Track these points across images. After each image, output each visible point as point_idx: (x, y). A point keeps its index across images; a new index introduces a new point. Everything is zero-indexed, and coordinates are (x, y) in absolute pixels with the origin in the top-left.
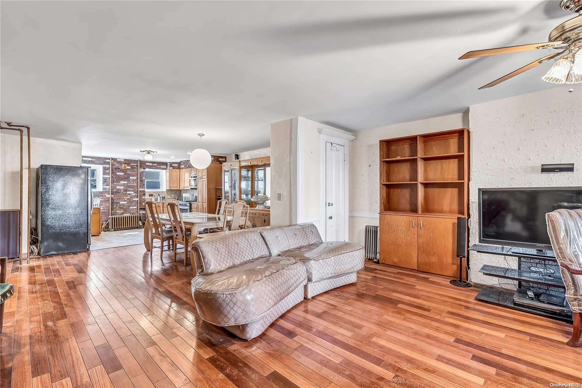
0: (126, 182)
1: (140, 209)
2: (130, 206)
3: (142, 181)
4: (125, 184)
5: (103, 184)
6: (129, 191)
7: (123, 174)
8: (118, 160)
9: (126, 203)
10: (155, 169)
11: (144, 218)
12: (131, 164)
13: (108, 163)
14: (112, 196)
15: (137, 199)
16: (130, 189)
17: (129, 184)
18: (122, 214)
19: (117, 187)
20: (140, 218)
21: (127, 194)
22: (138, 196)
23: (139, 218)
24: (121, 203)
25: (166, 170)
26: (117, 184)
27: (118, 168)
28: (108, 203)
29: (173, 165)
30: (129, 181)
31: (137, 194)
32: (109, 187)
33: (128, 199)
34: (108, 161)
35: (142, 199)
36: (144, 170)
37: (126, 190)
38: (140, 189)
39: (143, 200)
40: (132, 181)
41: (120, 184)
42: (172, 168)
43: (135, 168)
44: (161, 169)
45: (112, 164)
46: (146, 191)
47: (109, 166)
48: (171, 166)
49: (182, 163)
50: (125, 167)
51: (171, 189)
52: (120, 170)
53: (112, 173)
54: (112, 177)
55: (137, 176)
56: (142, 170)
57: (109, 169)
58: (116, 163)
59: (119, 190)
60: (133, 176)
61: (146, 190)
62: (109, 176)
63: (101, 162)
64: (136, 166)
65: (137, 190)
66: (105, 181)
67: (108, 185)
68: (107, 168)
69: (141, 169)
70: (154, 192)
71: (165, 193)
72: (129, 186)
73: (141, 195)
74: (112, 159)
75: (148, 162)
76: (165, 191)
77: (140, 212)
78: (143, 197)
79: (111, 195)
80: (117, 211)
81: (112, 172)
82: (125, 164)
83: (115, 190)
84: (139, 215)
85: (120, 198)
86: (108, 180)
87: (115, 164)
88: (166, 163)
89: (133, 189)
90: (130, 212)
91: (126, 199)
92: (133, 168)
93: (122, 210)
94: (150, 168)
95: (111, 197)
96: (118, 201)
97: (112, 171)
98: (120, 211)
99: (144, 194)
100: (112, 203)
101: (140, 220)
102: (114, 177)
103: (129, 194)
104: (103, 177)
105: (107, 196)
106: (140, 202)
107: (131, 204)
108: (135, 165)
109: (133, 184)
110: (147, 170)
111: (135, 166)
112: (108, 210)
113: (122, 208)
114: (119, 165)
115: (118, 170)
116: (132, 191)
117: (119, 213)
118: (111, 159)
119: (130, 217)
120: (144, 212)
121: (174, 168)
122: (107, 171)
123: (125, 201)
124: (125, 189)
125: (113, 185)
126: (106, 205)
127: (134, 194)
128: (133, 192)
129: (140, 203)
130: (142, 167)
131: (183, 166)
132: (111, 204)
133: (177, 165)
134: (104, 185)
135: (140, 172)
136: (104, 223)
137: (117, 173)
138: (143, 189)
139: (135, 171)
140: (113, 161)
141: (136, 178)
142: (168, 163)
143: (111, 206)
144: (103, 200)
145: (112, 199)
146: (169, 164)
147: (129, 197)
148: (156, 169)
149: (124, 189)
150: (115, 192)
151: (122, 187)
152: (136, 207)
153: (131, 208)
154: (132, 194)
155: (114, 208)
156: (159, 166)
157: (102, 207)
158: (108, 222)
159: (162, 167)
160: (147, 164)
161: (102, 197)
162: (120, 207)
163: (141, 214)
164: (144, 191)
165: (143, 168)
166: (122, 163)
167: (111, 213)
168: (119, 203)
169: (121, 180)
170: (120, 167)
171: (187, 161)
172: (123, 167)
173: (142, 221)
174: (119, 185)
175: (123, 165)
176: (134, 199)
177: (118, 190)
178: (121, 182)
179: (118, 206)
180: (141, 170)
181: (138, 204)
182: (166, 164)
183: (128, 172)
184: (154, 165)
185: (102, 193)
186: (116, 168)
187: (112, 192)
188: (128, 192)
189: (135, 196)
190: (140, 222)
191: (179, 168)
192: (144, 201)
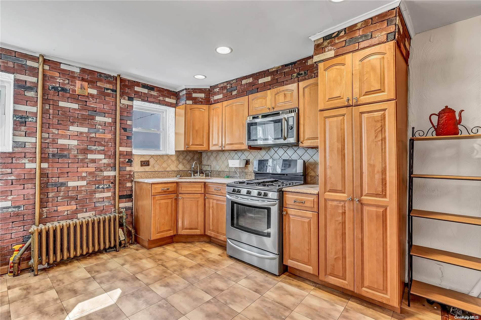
0: (85, 130)
1: (121, 197)
2: (95, 192)
3: (125, 130)
4: (81, 133)
5: (14, 129)
6: (92, 152)
7: (76, 106)
8: (62, 67)
9: (84, 183)
10: (153, 102)
11: (129, 219)
12: (99, 84)
13: (33, 72)
14: (45, 165)
15: (112, 173)
16: (94, 148)
17: (93, 135)
18: (75, 213)
19: (61, 141)
20: (119, 221)
21: (86, 160)
22: (115, 166)
23: (119, 219)
24: (71, 184)
25: (175, 107)
26: (60, 132)
27: (64, 90)
28: (30, 186)
29: (194, 95)
30: (93, 126)
31: (111, 161)
32: (33, 140)
33: (90, 173)
34: (35, 65)
35: (125, 173)
36: (129, 103)
37: (85, 151)
38: (122, 149)
39: (128, 176)
40: (100, 127)
41: (68, 133)
42: (190, 102)
43: (108, 95)
44: (166, 105)
45: (44, 76)
46: (133, 153)
47: (34, 80)
48: (189, 97)
49: (217, 90)
50: (82, 88)
51: (189, 149)
52: (68, 95)
53: (45, 101)
54: (44, 112)
55: (113, 116)
56: (125, 102)
57: (33, 88)
58: (58, 75)
59: (63, 148)
60: (103, 113)
61: (135, 152)
62: (34, 109)
63: (11, 65)
64: (112, 90)
65: (112, 149)
66: (21, 123)
67: (32, 134)
68: (28, 85)
69: (124, 99)
70: (152, 156)
71: (174, 158)
72: (93, 139)
73: (123, 163)
74: (46, 61)
75: (138, 84)
76: (174, 153)
77: (122, 205)
78: (128, 169)
79: (41, 162)
80: (60, 209)
81: (43, 99)
82: (83, 80)
83: (52, 150)
84: (117, 215)
85: (68, 170)
86: (30, 119)
87: (52, 77)
88: (176, 93)
89: (102, 148)
90: (95, 208)
91: (84, 174)
92: (102, 93)
93: (73, 203)
94: (143, 100)
95: (41, 169)
96: (61, 180)
97: (43, 95)
98: (69, 208)
99: (130, 161)
100: (44, 187)
101: (121, 225)
102: (51, 111)
103: (94, 161)
104: (15, 111)
105: (29, 166)
106: (119, 180)
107: (98, 187)
108: (108, 86)
109: (102, 136)
110: (137, 104)
111: (108, 89)
112: (31, 207)
113: (72, 198)
114: (67, 82)
115: (63, 96)
116: (99, 152)
117: (66, 213)
118: (41, 60)
119: (93, 224)
120: (129, 204)
121: (196, 101)
122: (30, 94)
123: (83, 178)
124: (82, 147)
125: (46, 135)
126: (25, 192)
127: (106, 161)
128: (102, 156)
129: (119, 183)
130: (127, 94)
131: (221, 96)
132: (41, 189)
133: (202, 95)
134: (17, 133)
135: (121, 105)
136: (16, 247)
137: (61, 104)
138: (128, 149)
139: (108, 103)
140: (47, 67)
141: (110, 120)
142: (183, 90)
143: (41, 194)
144: (13, 178)
145: (44, 174)
146: (184, 92)
147: (92, 168)
148: (157, 103)
149: (79, 147)
150: (54, 155)
151: (75, 143)
152: (109, 194)
153: (98, 195)
154: (101, 160)
155: (50, 200)
156: (161, 98)
157: (10, 198)
158: (30, 244)
159: (167, 100)
160: (137, 89)
161: (9, 171)
162: (68, 197)
163: (122, 210)
164: (130, 154)
165: (127, 98)
166: (74, 77)
167: (41, 215)
168: (62, 184)
169: (73, 123)
170: (68, 87)
171: (234, 81)
172: (76, 89)
173: (125, 228)
174: (64, 137)
175: (78, 83)
176: (106, 174)
177: (62, 150)
178: (71, 128)
179: (62, 194)
180: (123, 101)
181: (115, 185)
182: (176, 95)
183: (92, 104)
184: (153, 93)
185: (11, 155)
186: (57, 88)
187: (43, 156)
188: (90, 156)
189: (108, 165)
190: (120, 231)
191: (207, 102)
192: (129, 178)
